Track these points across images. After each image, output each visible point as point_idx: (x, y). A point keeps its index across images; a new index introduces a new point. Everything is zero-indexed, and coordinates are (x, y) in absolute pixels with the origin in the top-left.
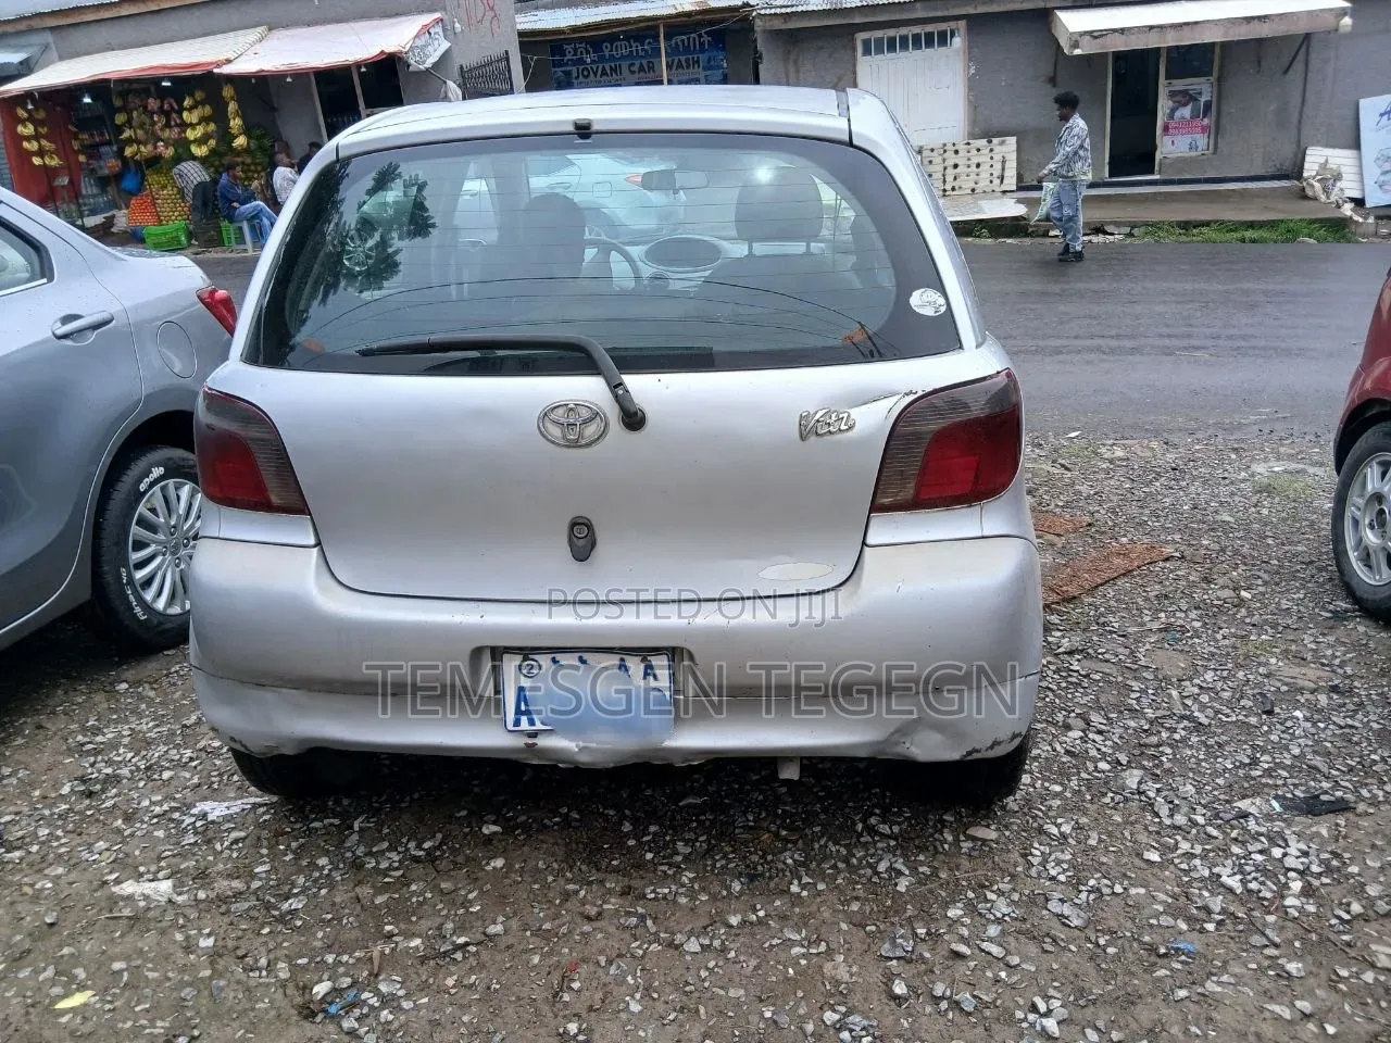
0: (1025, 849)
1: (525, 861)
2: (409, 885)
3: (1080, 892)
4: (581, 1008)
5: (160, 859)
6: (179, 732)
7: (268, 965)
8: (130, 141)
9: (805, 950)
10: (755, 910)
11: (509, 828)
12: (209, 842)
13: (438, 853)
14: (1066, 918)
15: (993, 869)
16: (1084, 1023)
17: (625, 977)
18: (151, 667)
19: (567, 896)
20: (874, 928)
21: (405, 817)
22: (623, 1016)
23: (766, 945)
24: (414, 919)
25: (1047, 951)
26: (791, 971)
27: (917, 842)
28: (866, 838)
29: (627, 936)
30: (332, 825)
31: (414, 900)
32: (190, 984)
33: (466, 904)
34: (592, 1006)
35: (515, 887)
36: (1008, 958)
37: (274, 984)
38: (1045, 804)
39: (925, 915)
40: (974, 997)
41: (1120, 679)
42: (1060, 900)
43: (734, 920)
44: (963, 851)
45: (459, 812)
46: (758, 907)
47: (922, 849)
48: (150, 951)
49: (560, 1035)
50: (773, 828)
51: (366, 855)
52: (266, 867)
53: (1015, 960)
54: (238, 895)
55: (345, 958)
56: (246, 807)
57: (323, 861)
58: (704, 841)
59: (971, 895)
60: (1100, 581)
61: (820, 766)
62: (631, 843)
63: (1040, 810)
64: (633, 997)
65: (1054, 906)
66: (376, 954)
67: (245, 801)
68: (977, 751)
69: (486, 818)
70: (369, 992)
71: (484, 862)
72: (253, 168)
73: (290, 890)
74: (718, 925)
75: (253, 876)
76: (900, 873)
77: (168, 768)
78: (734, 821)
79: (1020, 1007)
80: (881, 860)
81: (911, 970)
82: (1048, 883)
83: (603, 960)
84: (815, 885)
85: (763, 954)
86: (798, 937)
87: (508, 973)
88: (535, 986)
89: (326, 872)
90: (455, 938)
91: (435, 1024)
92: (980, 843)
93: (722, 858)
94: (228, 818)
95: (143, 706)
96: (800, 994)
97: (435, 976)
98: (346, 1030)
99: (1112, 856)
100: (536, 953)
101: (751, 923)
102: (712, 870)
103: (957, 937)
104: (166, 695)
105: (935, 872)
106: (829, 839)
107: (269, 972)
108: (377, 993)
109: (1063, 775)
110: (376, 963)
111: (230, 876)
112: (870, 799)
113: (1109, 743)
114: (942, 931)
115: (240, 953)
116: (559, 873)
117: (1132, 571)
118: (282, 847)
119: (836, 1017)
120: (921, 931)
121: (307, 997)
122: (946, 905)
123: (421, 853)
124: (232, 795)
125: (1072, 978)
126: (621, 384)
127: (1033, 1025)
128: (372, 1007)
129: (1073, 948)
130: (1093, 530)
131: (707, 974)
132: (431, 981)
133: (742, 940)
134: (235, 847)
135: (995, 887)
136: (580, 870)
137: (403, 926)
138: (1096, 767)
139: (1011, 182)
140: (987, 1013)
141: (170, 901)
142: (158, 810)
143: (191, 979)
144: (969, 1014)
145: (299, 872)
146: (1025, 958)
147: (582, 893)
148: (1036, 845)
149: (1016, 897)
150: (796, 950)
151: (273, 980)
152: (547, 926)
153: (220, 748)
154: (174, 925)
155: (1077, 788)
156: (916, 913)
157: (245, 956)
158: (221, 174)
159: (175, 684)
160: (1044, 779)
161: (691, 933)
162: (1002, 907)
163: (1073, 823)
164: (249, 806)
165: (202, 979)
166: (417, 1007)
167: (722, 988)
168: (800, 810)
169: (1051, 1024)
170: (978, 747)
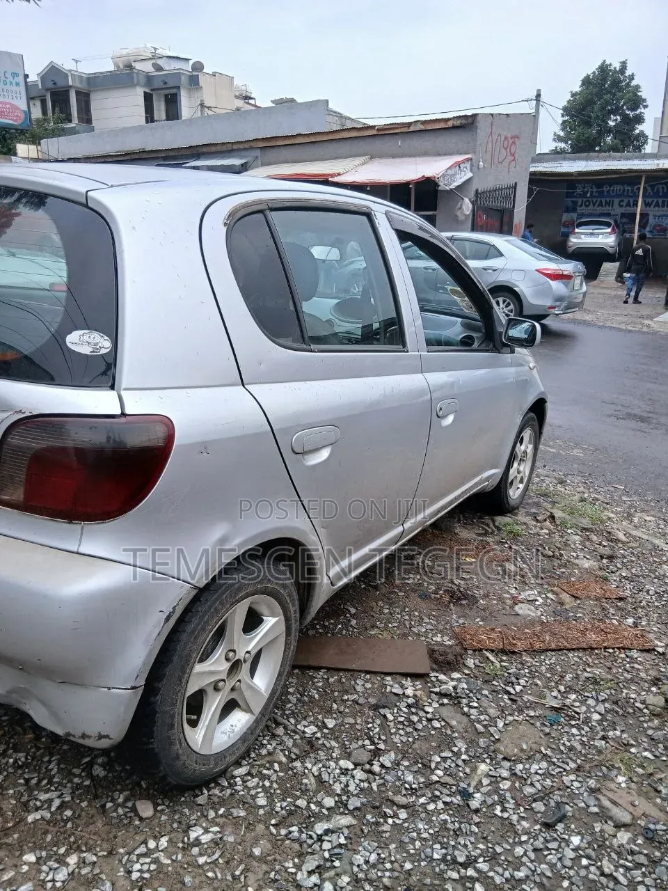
28: (77, 771)
59: (62, 850)
68: (74, 736)
76: (49, 808)
149: (86, 870)
162: (62, 873)
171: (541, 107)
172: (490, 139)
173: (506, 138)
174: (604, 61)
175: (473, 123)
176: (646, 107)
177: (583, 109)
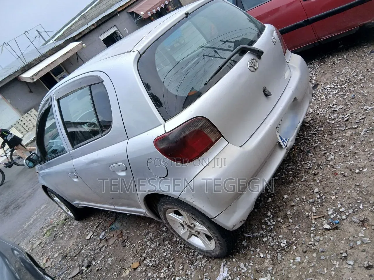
1: (288, 190)
2: (287, 215)
17: (342, 165)
22: (355, 164)
24: (303, 211)
31: (294, 212)
32: (319, 258)
49: (359, 173)
55: (314, 225)
64: (348, 163)
66: (315, 218)
71: (283, 200)
87: (333, 186)
90: (315, 199)
100: (328, 182)
108: (332, 214)
110: (319, 217)
115: (306, 249)
121: (329, 229)
128: (338, 214)
132: (331, 202)
165: (317, 255)
166: (341, 203)
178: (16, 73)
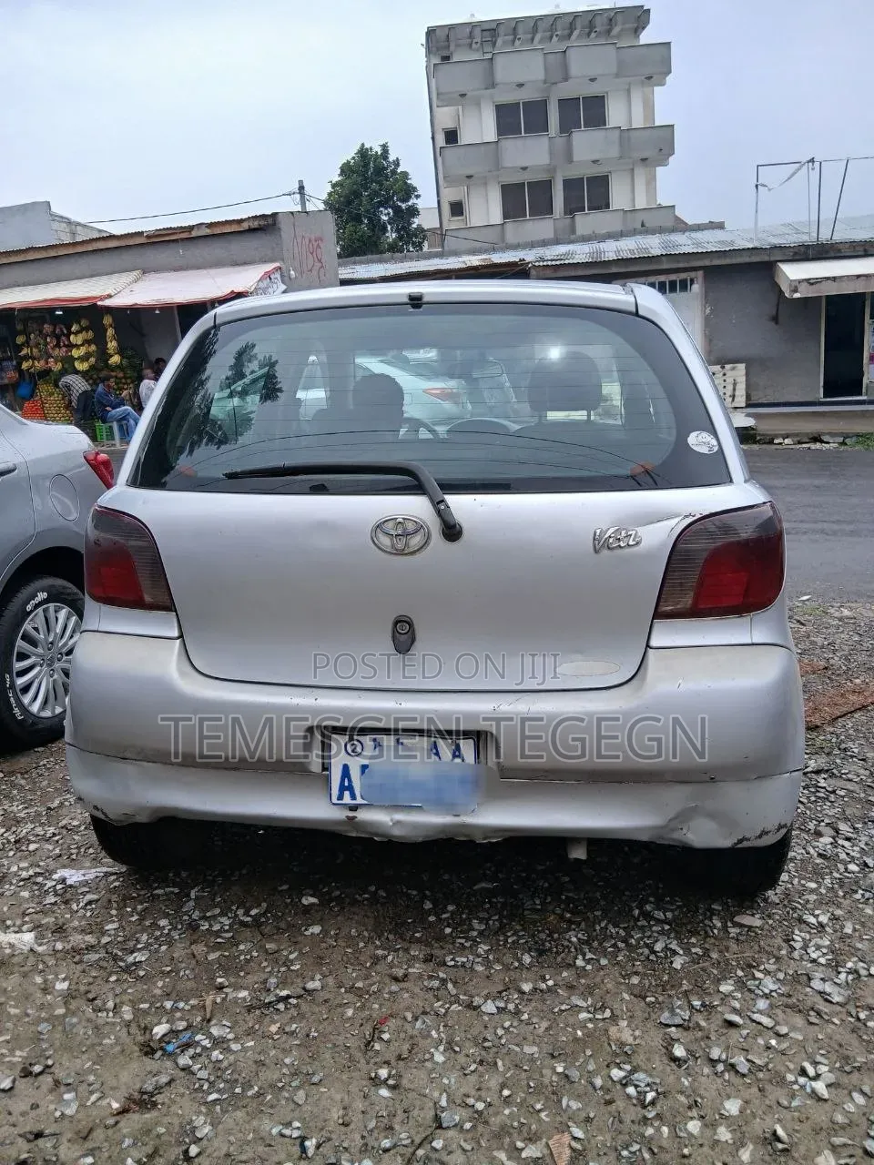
0: (787, 935)
1: (339, 929)
2: (237, 945)
3: (839, 973)
4: (391, 1057)
5: (24, 914)
6: (44, 813)
7: (115, 1007)
8: (26, 358)
9: (591, 1016)
10: (544, 980)
11: (325, 902)
12: (66, 902)
13: (263, 920)
14: (829, 995)
15: (759, 952)
16: (851, 1087)
17: (429, 1032)
18: (23, 761)
19: (376, 960)
20: (653, 999)
21: (235, 888)
22: (428, 1065)
23: (556, 1010)
24: (242, 974)
25: (812, 1024)
26: (579, 1033)
27: (689, 927)
28: (642, 923)
29: (430, 995)
30: (172, 892)
31: (242, 957)
32: (46, 1020)
33: (288, 962)
34: (400, 1056)
35: (330, 950)
36: (777, 1028)
37: (120, 1024)
38: (803, 897)
39: (699, 989)
40: (748, 1060)
41: (862, 795)
42: (822, 979)
43: (527, 987)
44: (731, 935)
45: (281, 886)
46: (548, 977)
47: (694, 933)
48: (13, 991)
49: (371, 1079)
50: (558, 911)
51: (201, 918)
52: (115, 926)
53: (784, 1030)
54: (90, 948)
55: (181, 1005)
56: (99, 875)
57: (163, 922)
58: (497, 920)
59: (740, 973)
60: (839, 714)
61: (598, 859)
62: (432, 919)
63: (799, 903)
64: (437, 1048)
65: (817, 984)
66: (208, 1003)
67: (98, 870)
68: (748, 840)
69: (304, 892)
70: (203, 1034)
71: (303, 928)
72: (123, 381)
73: (136, 945)
74: (511, 991)
75: (103, 933)
76: (674, 953)
77: (34, 842)
78: (523, 904)
79: (790, 1071)
80: (656, 941)
81: (689, 1036)
82: (809, 965)
83: (409, 1016)
84: (598, 961)
85: (554, 1017)
86: (584, 1005)
87: (326, 1023)
88: (349, 1035)
89: (166, 931)
90: (278, 991)
91: (260, 1063)
92: (746, 929)
93: (513, 935)
94: (86, 883)
95: (15, 792)
96: (589, 1052)
97: (260, 1023)
98: (181, 1066)
99: (866, 943)
100: (349, 1007)
101: (541, 991)
102: (505, 945)
103: (729, 1009)
104: (35, 783)
105: (706, 952)
106: (609, 922)
107: (115, 1014)
108: (210, 1036)
109: (818, 874)
110: (208, 1010)
111: (83, 931)
112: (644, 889)
113: (856, 849)
114: (716, 1003)
115: (91, 996)
116: (369, 940)
117: (867, 706)
118: (129, 909)
119: (622, 1074)
120: (697, 1003)
121: (148, 1036)
122: (718, 981)
123: (249, 919)
124: (88, 864)
125: (837, 1047)
126: (443, 501)
127: (803, 1087)
128: (205, 1048)
129: (837, 1021)
130: (830, 673)
131: (503, 1032)
132: (257, 1027)
133: (534, 1004)
134: (89, 907)
135: (762, 967)
136: (387, 938)
137: (233, 980)
138: (846, 869)
139: (741, 401)
140: (761, 1075)
141: (32, 950)
142: (24, 874)
143: (47, 1016)
144: (744, 1076)
145: (143, 931)
146: (793, 1028)
147: (390, 958)
148: (797, 932)
149: (781, 976)
150: (583, 1015)
151: (118, 1020)
152: (360, 984)
153: (79, 826)
154: (34, 969)
155: (830, 886)
156: (691, 987)
157: (94, 999)
158: (97, 385)
159: (41, 775)
160: (801, 878)
161: (487, 997)
162: (769, 984)
163: (829, 914)
164: (102, 874)
165: (57, 1017)
166: (244, 1049)
167: (517, 1045)
168: (582, 896)
169: (820, 1086)
170: (748, 836)
171: (307, 202)
172: (295, 244)
173: (310, 241)
174: (363, 145)
175: (274, 224)
176: (418, 197)
177: (349, 203)
178: (776, 251)
